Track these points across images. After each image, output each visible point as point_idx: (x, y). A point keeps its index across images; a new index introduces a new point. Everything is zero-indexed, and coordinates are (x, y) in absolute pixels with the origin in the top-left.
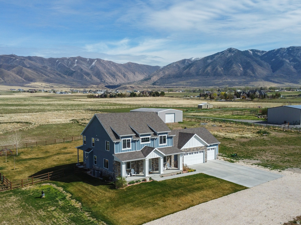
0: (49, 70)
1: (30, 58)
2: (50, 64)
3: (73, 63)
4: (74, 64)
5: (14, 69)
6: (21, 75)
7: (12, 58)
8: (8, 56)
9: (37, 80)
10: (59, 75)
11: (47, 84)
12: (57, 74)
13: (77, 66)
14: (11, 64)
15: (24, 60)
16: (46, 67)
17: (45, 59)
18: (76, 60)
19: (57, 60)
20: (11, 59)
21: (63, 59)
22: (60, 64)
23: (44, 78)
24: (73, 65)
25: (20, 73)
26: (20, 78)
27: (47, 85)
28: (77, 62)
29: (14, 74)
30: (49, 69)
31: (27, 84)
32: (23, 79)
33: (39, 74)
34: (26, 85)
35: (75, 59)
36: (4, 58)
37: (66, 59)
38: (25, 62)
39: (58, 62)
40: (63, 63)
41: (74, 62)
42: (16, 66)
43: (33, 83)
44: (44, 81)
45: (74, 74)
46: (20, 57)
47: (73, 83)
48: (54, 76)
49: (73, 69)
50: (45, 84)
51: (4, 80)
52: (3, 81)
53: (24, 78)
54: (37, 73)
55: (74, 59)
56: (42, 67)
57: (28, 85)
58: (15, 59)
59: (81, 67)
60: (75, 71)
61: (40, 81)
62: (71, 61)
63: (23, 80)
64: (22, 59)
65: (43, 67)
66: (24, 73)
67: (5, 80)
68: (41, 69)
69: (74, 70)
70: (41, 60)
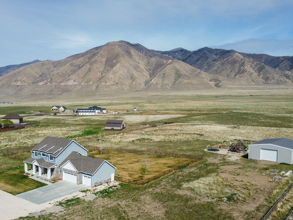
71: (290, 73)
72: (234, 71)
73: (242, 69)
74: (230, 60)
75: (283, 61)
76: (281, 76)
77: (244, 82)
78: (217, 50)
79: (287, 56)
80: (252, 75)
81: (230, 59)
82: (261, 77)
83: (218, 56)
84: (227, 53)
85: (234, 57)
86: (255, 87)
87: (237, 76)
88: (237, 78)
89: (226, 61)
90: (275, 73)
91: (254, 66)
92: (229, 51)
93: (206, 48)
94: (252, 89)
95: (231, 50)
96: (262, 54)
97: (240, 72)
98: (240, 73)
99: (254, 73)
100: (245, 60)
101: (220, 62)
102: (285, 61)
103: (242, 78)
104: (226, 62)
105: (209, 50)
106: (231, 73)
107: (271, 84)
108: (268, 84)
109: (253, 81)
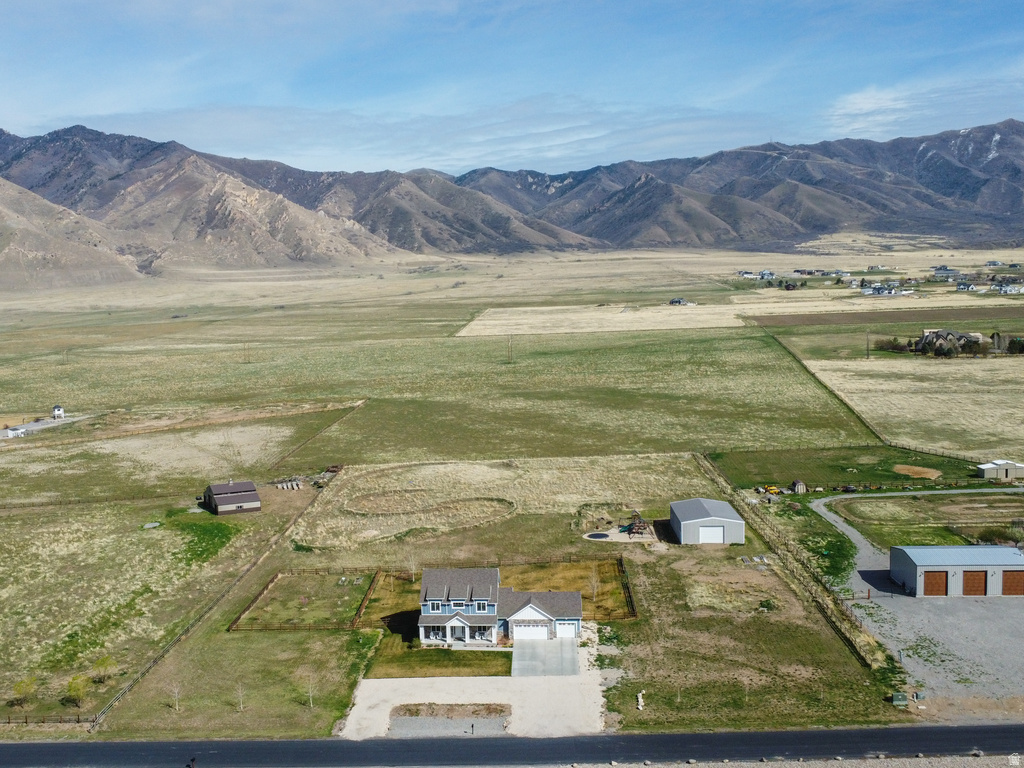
0: (890, 182)
1: (825, 148)
2: (897, 162)
3: (982, 150)
4: (988, 150)
5: (773, 193)
6: (793, 210)
7: (769, 153)
8: (757, 148)
9: (842, 225)
10: (925, 198)
11: (873, 239)
12: (918, 195)
13: (1000, 157)
14: (766, 177)
15: (807, 157)
16: (880, 176)
17: (881, 146)
18: (997, 137)
19: (924, 145)
20: (766, 157)
21: (944, 139)
22: (932, 157)
23: (868, 215)
24: (981, 156)
25: (786, 203)
26: (787, 220)
27: (871, 244)
28: (1000, 144)
29: (769, 212)
30: (888, 180)
31: (806, 241)
32: (796, 225)
33: (851, 201)
34: (803, 245)
35: (994, 134)
36: (744, 158)
37: (955, 135)
38: (808, 165)
39: (926, 150)
40: (943, 154)
41: (987, 144)
42: (779, 181)
43: (826, 236)
44: (865, 225)
45: (984, 190)
46: (794, 147)
47: (974, 229)
48: (903, 205)
49: (984, 170)
50: (867, 238)
51: (737, 231)
52: (735, 234)
53: (799, 220)
54: (844, 199)
55: (989, 131)
56: (864, 174)
57: (809, 244)
58: (778, 158)
59: (1016, 162)
60: (988, 180)
61: (850, 229)
62: (975, 143)
63: (796, 228)
64: (799, 156)
65: (870, 174)
66: (800, 204)
67: (742, 233)
68: (862, 182)
69: (982, 176)
70: (865, 150)
71: (357, 226)
72: (195, 219)
73: (220, 212)
74: (174, 178)
75: (330, 186)
76: (333, 234)
77: (233, 255)
78: (122, 139)
79: (340, 173)
80: (253, 234)
81: (172, 174)
82: (278, 238)
83: (127, 161)
84: (156, 153)
85: (187, 168)
86: (268, 274)
87: (209, 237)
88: (209, 241)
89: (160, 182)
90: (319, 226)
91: (253, 203)
92: (162, 146)
93: (78, 130)
94: (260, 280)
95: (169, 143)
96: (267, 162)
97: (215, 222)
98: (216, 226)
99: (259, 225)
100: (225, 183)
101: (139, 183)
102: (338, 188)
103: (226, 244)
104: (162, 187)
105: (90, 136)
106: (184, 223)
107: (310, 260)
108: (301, 260)
109: (259, 253)
